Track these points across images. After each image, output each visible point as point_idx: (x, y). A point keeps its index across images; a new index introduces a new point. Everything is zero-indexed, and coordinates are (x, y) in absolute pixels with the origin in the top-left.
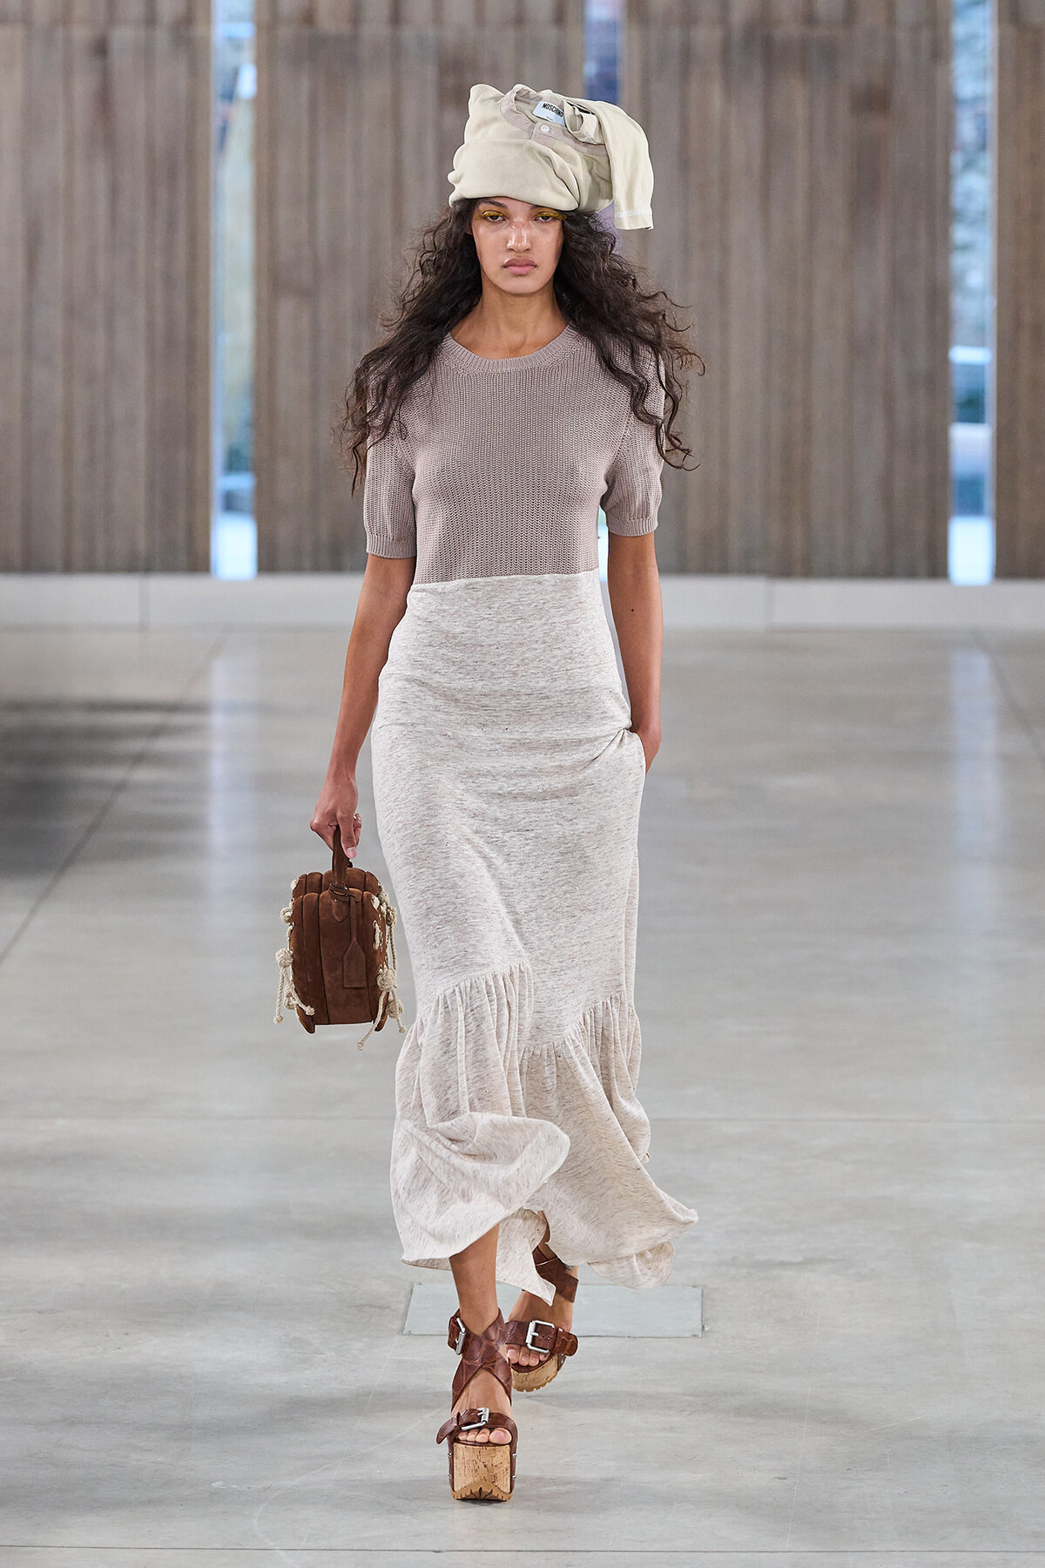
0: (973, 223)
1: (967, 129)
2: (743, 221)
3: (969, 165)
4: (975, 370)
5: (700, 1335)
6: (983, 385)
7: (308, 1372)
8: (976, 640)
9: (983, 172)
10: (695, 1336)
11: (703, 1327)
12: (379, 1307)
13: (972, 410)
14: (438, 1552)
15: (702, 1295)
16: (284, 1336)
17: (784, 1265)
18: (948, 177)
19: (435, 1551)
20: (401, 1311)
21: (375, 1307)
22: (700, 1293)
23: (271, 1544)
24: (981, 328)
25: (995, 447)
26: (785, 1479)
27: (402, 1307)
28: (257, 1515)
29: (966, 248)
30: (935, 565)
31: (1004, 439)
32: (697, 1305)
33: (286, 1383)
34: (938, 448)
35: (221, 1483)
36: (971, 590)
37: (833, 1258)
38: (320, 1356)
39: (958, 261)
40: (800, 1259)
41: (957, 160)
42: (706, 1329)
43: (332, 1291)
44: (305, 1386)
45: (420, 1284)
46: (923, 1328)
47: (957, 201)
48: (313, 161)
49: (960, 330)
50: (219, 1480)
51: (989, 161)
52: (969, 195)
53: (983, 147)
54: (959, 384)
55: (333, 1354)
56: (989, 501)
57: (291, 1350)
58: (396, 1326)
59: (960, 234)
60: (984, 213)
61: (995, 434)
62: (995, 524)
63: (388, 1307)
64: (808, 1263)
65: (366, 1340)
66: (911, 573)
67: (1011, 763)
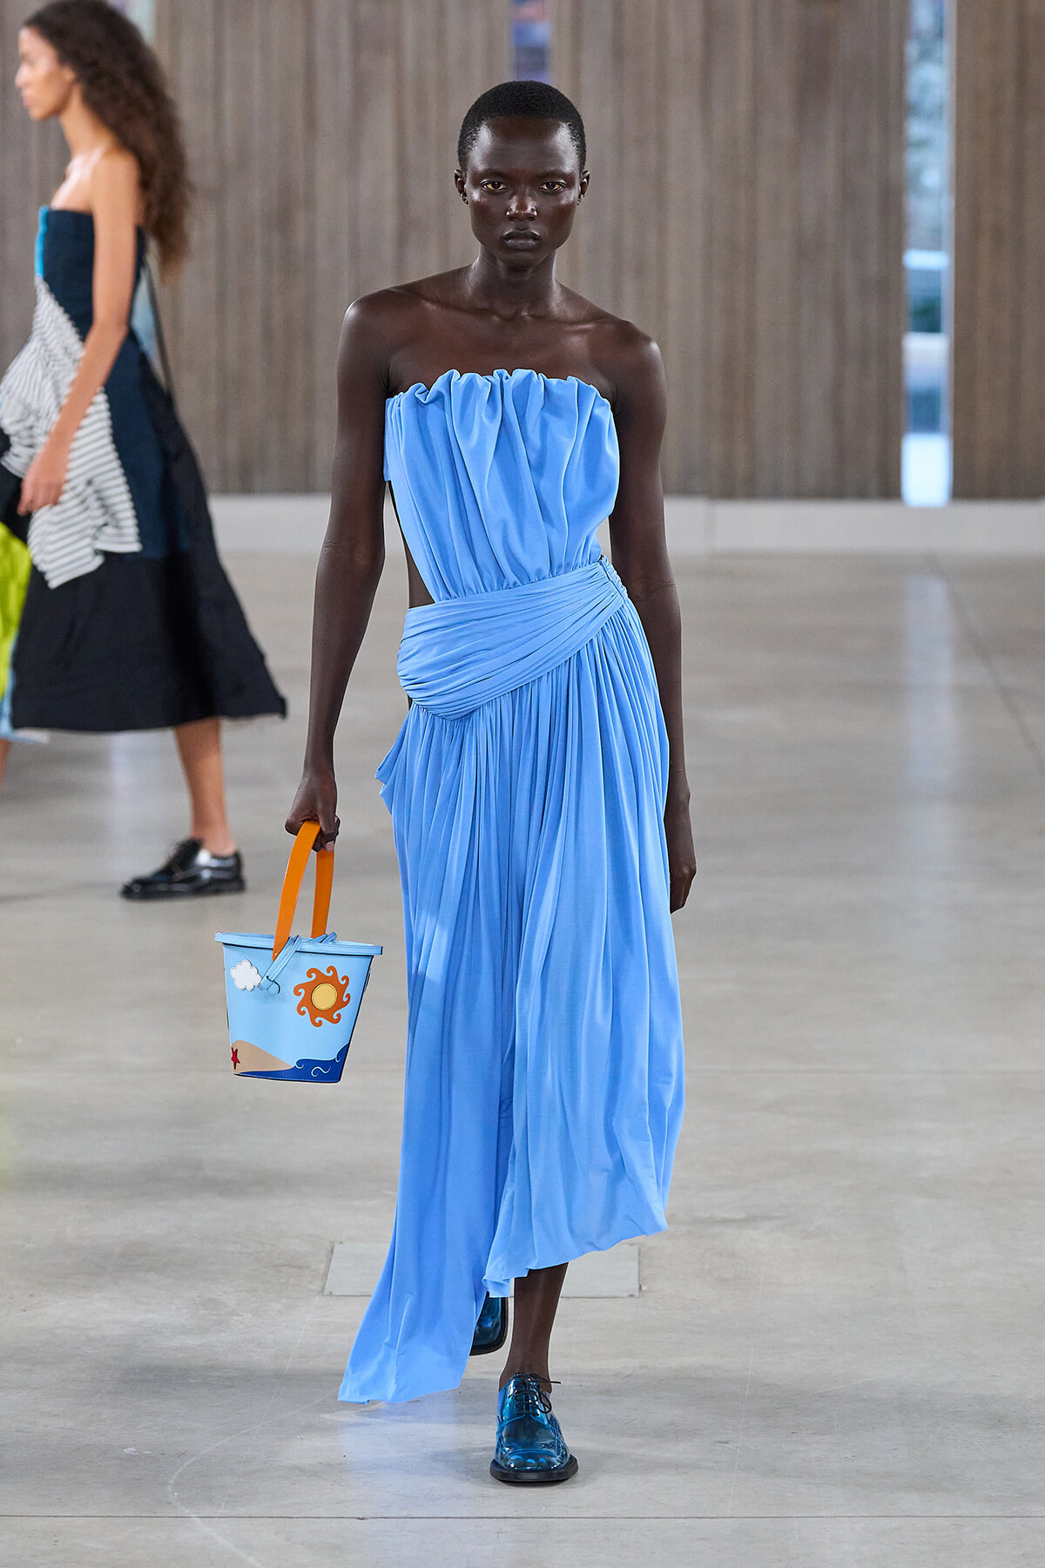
0: (930, 117)
1: (923, 16)
2: (682, 115)
3: (925, 55)
4: (931, 275)
5: (637, 1294)
6: (939, 289)
7: (222, 1334)
8: (931, 565)
9: (940, 61)
10: (631, 1296)
11: (640, 1287)
12: (298, 1267)
13: (928, 321)
14: (363, 1519)
15: (639, 1254)
16: (198, 1297)
17: (725, 1222)
18: (902, 68)
19: (358, 1518)
20: (322, 1271)
21: (293, 1267)
22: (637, 1252)
23: (187, 1512)
24: (937, 231)
25: (953, 360)
26: (727, 1443)
27: (322, 1267)
28: (172, 1481)
29: (922, 144)
30: (888, 486)
31: (961, 352)
32: (635, 1263)
33: (201, 1346)
34: (892, 358)
35: (133, 1449)
36: (926, 512)
37: (778, 1214)
38: (236, 1318)
39: (913, 158)
40: (742, 1215)
41: (912, 50)
42: (644, 1288)
43: (248, 1250)
44: (221, 1349)
45: (341, 1243)
46: (872, 1287)
47: (913, 92)
48: (218, 49)
49: (916, 231)
50: (131, 1447)
51: (947, 50)
52: (925, 87)
53: (939, 34)
54: (914, 290)
55: (250, 1316)
56: (946, 417)
57: (206, 1312)
58: (316, 1286)
59: (916, 129)
60: (941, 107)
61: (953, 344)
62: (952, 444)
63: (308, 1267)
64: (750, 1220)
65: (284, 1301)
66: (862, 494)
67: (967, 696)
